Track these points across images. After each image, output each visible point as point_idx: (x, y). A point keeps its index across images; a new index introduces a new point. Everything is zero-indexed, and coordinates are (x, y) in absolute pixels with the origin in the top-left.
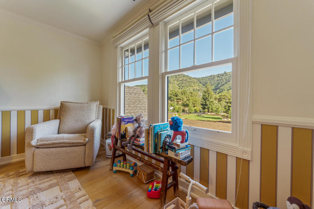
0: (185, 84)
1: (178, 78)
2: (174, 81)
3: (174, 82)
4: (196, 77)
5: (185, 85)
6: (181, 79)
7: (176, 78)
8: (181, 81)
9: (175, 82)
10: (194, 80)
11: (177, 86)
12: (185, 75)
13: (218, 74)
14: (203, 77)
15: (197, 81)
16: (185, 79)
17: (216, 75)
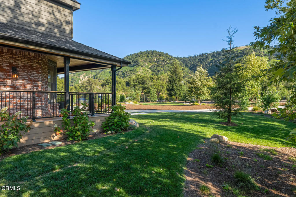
0: (161, 67)
1: (152, 57)
2: (145, 61)
3: (145, 64)
4: (180, 57)
5: (162, 69)
6: (155, 60)
7: (148, 57)
8: (156, 62)
9: (147, 64)
10: (177, 60)
11: (150, 70)
12: (163, 53)
13: (213, 53)
14: (190, 57)
15: (181, 62)
16: (162, 59)
17: (210, 54)
